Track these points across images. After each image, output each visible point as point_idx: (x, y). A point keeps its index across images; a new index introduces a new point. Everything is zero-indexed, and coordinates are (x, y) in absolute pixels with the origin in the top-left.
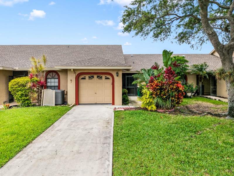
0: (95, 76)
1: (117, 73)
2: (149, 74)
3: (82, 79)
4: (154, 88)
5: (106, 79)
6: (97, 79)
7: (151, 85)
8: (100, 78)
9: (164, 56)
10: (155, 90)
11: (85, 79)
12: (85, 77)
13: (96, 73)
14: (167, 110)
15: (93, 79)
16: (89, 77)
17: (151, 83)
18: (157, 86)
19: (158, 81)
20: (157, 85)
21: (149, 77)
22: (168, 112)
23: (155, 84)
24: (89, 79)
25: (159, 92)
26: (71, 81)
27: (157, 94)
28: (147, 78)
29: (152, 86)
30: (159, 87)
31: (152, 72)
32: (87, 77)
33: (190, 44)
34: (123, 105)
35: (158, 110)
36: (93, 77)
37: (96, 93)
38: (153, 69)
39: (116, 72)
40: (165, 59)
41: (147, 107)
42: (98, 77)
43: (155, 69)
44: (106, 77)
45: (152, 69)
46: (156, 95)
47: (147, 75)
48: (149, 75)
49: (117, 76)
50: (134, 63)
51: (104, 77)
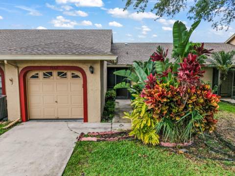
0: (55, 73)
1: (91, 67)
2: (147, 69)
3: (33, 77)
4: (156, 101)
5: (73, 77)
6: (58, 77)
7: (150, 93)
8: (62, 75)
9: (176, 34)
10: (158, 105)
11: (37, 77)
12: (37, 74)
13: (55, 67)
14: (181, 145)
15: (52, 77)
16: (44, 74)
17: (149, 90)
18: (163, 98)
19: (165, 85)
20: (162, 96)
21: (146, 75)
22: (184, 150)
23: (158, 92)
24: (44, 77)
25: (165, 109)
26: (11, 80)
27: (163, 114)
28: (142, 78)
29: (151, 95)
30: (168, 98)
31: (152, 65)
32: (41, 74)
33: (211, 22)
34: (102, 121)
35: (162, 143)
36: (51, 74)
37: (56, 102)
38: (154, 60)
39: (89, 65)
40: (177, 40)
41: (141, 137)
42: (59, 74)
43: (158, 60)
44: (73, 74)
45: (151, 60)
46: (161, 115)
47: (143, 72)
48: (146, 72)
49: (92, 72)
50: (127, 53)
51: (69, 74)
